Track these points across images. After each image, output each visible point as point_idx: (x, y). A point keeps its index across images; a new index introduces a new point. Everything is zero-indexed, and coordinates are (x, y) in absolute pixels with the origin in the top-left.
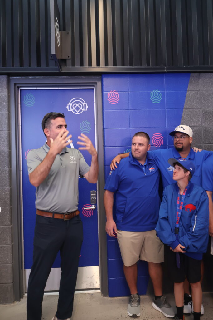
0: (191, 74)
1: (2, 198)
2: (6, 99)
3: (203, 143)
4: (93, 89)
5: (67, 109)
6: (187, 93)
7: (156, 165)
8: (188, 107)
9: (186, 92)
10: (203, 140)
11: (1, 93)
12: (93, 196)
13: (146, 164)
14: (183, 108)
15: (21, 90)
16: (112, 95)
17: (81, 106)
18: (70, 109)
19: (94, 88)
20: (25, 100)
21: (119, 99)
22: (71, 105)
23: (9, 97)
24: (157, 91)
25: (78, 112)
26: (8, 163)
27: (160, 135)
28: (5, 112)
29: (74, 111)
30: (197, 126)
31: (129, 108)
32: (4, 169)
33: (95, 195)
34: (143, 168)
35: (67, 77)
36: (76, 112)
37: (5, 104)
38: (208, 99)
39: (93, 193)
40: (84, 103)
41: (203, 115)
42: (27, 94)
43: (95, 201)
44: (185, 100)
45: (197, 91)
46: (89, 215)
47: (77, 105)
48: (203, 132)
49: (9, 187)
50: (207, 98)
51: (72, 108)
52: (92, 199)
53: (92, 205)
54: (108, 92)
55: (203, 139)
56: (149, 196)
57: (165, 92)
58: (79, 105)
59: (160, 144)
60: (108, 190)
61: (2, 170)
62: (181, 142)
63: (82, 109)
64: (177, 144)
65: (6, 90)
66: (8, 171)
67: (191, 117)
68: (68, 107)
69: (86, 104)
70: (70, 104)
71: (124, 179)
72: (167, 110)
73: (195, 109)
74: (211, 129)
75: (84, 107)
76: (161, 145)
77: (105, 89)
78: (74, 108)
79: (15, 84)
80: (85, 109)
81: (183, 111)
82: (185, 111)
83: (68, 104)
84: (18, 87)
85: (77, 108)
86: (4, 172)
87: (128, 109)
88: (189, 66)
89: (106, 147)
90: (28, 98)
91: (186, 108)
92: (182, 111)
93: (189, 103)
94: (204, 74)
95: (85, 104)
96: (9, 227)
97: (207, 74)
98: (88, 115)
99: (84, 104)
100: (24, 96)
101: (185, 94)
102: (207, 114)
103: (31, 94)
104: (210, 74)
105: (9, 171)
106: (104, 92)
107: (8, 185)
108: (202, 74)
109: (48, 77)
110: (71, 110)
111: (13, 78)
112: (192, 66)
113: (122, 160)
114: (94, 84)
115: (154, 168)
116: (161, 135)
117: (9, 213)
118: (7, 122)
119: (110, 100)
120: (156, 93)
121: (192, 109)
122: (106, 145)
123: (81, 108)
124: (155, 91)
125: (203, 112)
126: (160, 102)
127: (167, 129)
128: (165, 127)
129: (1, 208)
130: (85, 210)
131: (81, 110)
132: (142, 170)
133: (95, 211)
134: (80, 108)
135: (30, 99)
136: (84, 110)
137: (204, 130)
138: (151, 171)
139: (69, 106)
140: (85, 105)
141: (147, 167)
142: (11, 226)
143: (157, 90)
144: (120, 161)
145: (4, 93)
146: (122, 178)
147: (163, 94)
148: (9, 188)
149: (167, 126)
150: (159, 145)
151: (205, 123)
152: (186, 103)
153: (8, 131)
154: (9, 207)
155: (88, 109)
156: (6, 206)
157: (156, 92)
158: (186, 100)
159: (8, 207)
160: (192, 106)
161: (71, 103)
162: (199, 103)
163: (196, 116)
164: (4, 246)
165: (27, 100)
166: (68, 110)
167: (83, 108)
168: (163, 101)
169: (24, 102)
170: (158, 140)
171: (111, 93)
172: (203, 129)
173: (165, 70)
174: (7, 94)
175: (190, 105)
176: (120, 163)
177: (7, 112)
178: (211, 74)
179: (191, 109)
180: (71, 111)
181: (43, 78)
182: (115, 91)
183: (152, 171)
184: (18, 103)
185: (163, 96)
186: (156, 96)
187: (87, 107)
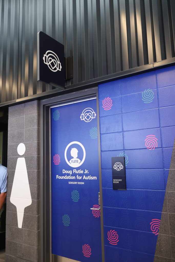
1: (33, 193)
2: (36, 117)
16: (107, 102)
17: (90, 115)
18: (82, 119)
20: (54, 115)
21: (112, 104)
22: (83, 114)
23: (39, 116)
25: (88, 121)
26: (36, 166)
29: (85, 119)
36: (87, 121)
37: (36, 121)
40: (93, 112)
47: (88, 114)
51: (84, 118)
54: (103, 100)
57: (157, 89)
59: (154, 146)
63: (91, 117)
68: (81, 117)
69: (95, 112)
70: (82, 114)
72: (160, 109)
75: (93, 115)
78: (85, 118)
80: (94, 117)
83: (81, 115)
85: (88, 117)
86: (34, 173)
87: (121, 113)
89: (102, 152)
90: (56, 114)
95: (94, 112)
99: (92, 113)
100: (53, 113)
103: (57, 110)
105: (37, 172)
106: (100, 101)
107: (36, 183)
109: (63, 95)
110: (84, 119)
111: (42, 101)
117: (36, 205)
119: (105, 107)
120: (148, 92)
122: (102, 149)
126: (152, 101)
127: (161, 129)
128: (159, 127)
131: (91, 119)
136: (93, 118)
139: (82, 115)
140: (94, 113)
143: (149, 89)
145: (35, 114)
147: (155, 92)
150: (153, 148)
153: (38, 141)
154: (36, 200)
155: (96, 116)
161: (83, 113)
166: (82, 120)
167: (92, 117)
168: (154, 100)
170: (153, 142)
177: (37, 127)
180: (84, 120)
182: (109, 97)
186: (148, 95)
187: (95, 115)
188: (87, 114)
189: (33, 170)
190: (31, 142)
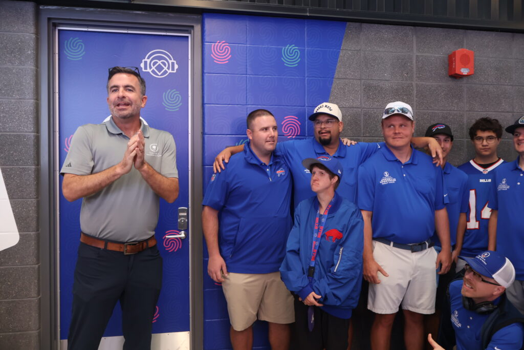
0: (348, 23)
1: (22, 217)
2: (32, 44)
3: (362, 135)
4: (188, 37)
5: (142, 68)
6: (341, 54)
7: (287, 165)
8: (340, 75)
9: (339, 52)
10: (362, 131)
11: (24, 34)
12: (183, 216)
13: (272, 163)
14: (333, 78)
15: (59, 30)
16: (220, 49)
17: (165, 66)
18: (146, 68)
19: (189, 35)
20: (67, 47)
21: (230, 56)
22: (148, 61)
23: (38, 41)
24: (293, 48)
25: (160, 75)
26: (34, 157)
27: (296, 119)
28: (30, 66)
29: (153, 71)
30: (353, 108)
31: (247, 71)
32: (26, 167)
33: (185, 214)
34: (268, 170)
35: (143, 13)
36: (158, 75)
37: (30, 52)
38: (372, 66)
39: (183, 211)
40: (171, 59)
41: (365, 91)
42: (71, 38)
43: (186, 225)
44: (336, 64)
45: (356, 52)
46: (175, 249)
47: (159, 62)
48: (362, 118)
49: (34, 198)
50: (370, 64)
51: (150, 68)
52: (181, 220)
53: (180, 231)
54: (213, 44)
55: (362, 128)
56: (276, 216)
57: (306, 49)
58: (162, 62)
59: (295, 133)
60: (208, 206)
61: (23, 168)
62: (328, 129)
63: (167, 70)
64: (322, 133)
65: (32, 29)
66: (33, 170)
67: (344, 92)
68: (142, 65)
69: (175, 62)
70: (146, 60)
71: (236, 188)
72: (307, 80)
73: (351, 80)
74: (375, 113)
75: (170, 66)
76: (296, 136)
77: (207, 38)
78: (153, 68)
79: (49, 19)
80: (173, 69)
81: (334, 82)
82: (336, 82)
83: (143, 61)
84: (55, 25)
85: (160, 68)
86: (26, 173)
87: (245, 73)
88: (345, 10)
89: (206, 136)
90: (73, 45)
91: (338, 78)
92: (332, 83)
93: (342, 69)
94: (368, 25)
95: (173, 61)
96: (34, 268)
97: (372, 25)
98: (178, 81)
99: (170, 62)
100: (66, 42)
101: (337, 55)
102: (370, 90)
103: (77, 38)
104: (376, 25)
105: (35, 170)
106: (206, 43)
107: (33, 194)
108: (364, 25)
109: (109, 10)
110: (148, 70)
111: (45, 7)
112: (350, 10)
113: (233, 156)
114: (189, 29)
115: (284, 171)
116: (298, 120)
117: (34, 243)
118: (32, 84)
119: (215, 57)
121: (347, 80)
122: (206, 131)
123: (165, 68)
124: (289, 47)
125: (363, 85)
126: (297, 65)
127: (306, 109)
128: (303, 106)
129: (20, 235)
130: (168, 239)
131: (166, 72)
132: (266, 173)
133: (184, 241)
134: (163, 68)
135: (76, 48)
136: (170, 71)
137: (365, 115)
138: (279, 176)
139: (146, 62)
140: (173, 63)
141: (273, 167)
142: (37, 266)
143: (294, 45)
144: (230, 158)
145: (28, 34)
146: (232, 186)
147: (302, 52)
148: (34, 201)
149: (306, 105)
150: (293, 136)
151: (367, 103)
152: (338, 69)
153: (35, 101)
154: (34, 233)
155: (177, 70)
156: (29, 231)
157: (291, 49)
158: (339, 64)
159: (32, 233)
160: (347, 75)
161: (148, 58)
162: (358, 71)
163: (353, 92)
164: (23, 301)
165: (69, 48)
166: (143, 70)
167: (168, 68)
168: (301, 64)
169: (65, 52)
170: (292, 126)
171: (218, 45)
172: (363, 113)
173: (307, 13)
174: (34, 36)
175: (344, 73)
176: (229, 161)
177: (33, 67)
178: (379, 25)
179: (345, 80)
180: (149, 72)
181: (100, 11)
182: (224, 42)
183: (281, 175)
184: (54, 53)
185: (302, 57)
186: (291, 54)
187: (176, 67)
188: (157, 62)
189: (21, 167)
190: (12, 100)
